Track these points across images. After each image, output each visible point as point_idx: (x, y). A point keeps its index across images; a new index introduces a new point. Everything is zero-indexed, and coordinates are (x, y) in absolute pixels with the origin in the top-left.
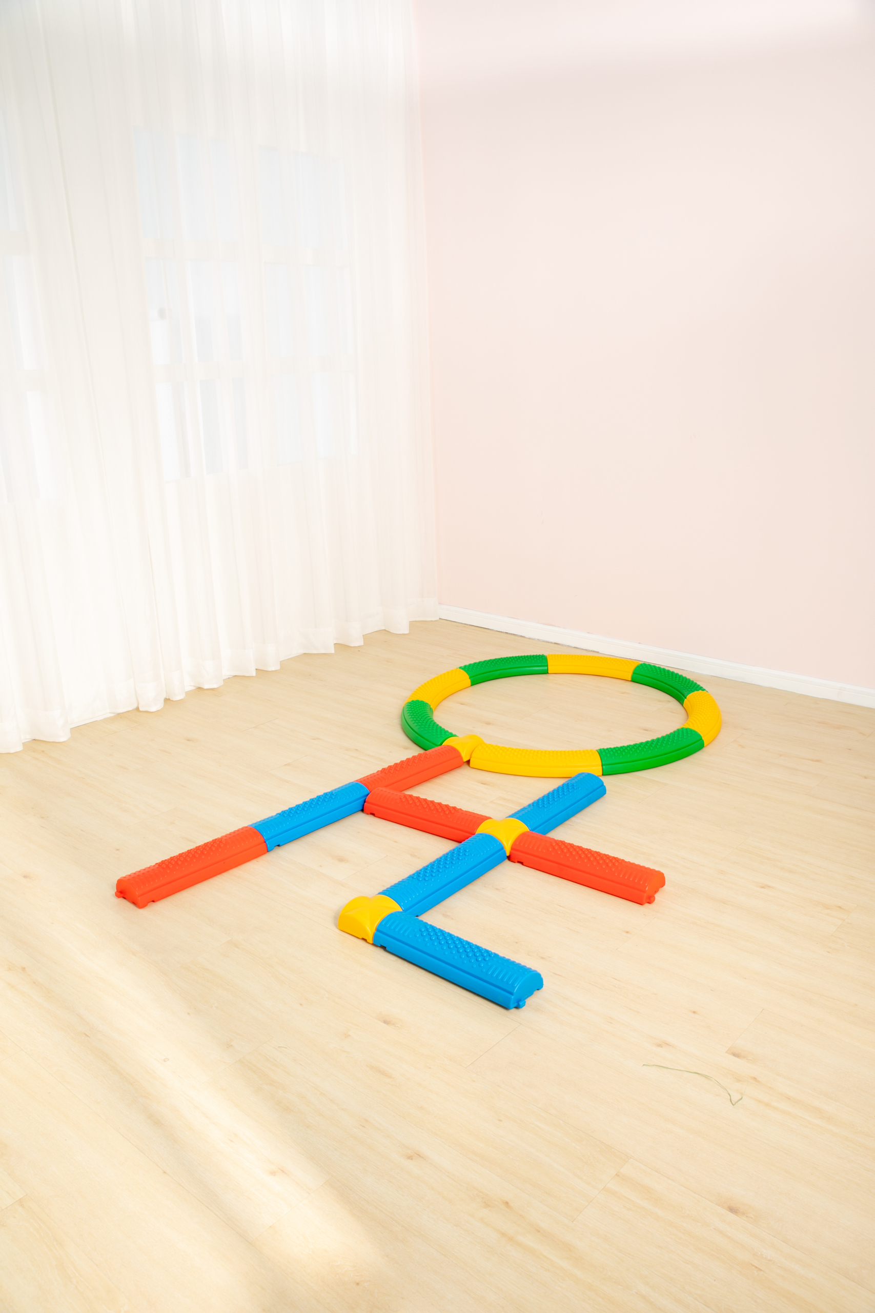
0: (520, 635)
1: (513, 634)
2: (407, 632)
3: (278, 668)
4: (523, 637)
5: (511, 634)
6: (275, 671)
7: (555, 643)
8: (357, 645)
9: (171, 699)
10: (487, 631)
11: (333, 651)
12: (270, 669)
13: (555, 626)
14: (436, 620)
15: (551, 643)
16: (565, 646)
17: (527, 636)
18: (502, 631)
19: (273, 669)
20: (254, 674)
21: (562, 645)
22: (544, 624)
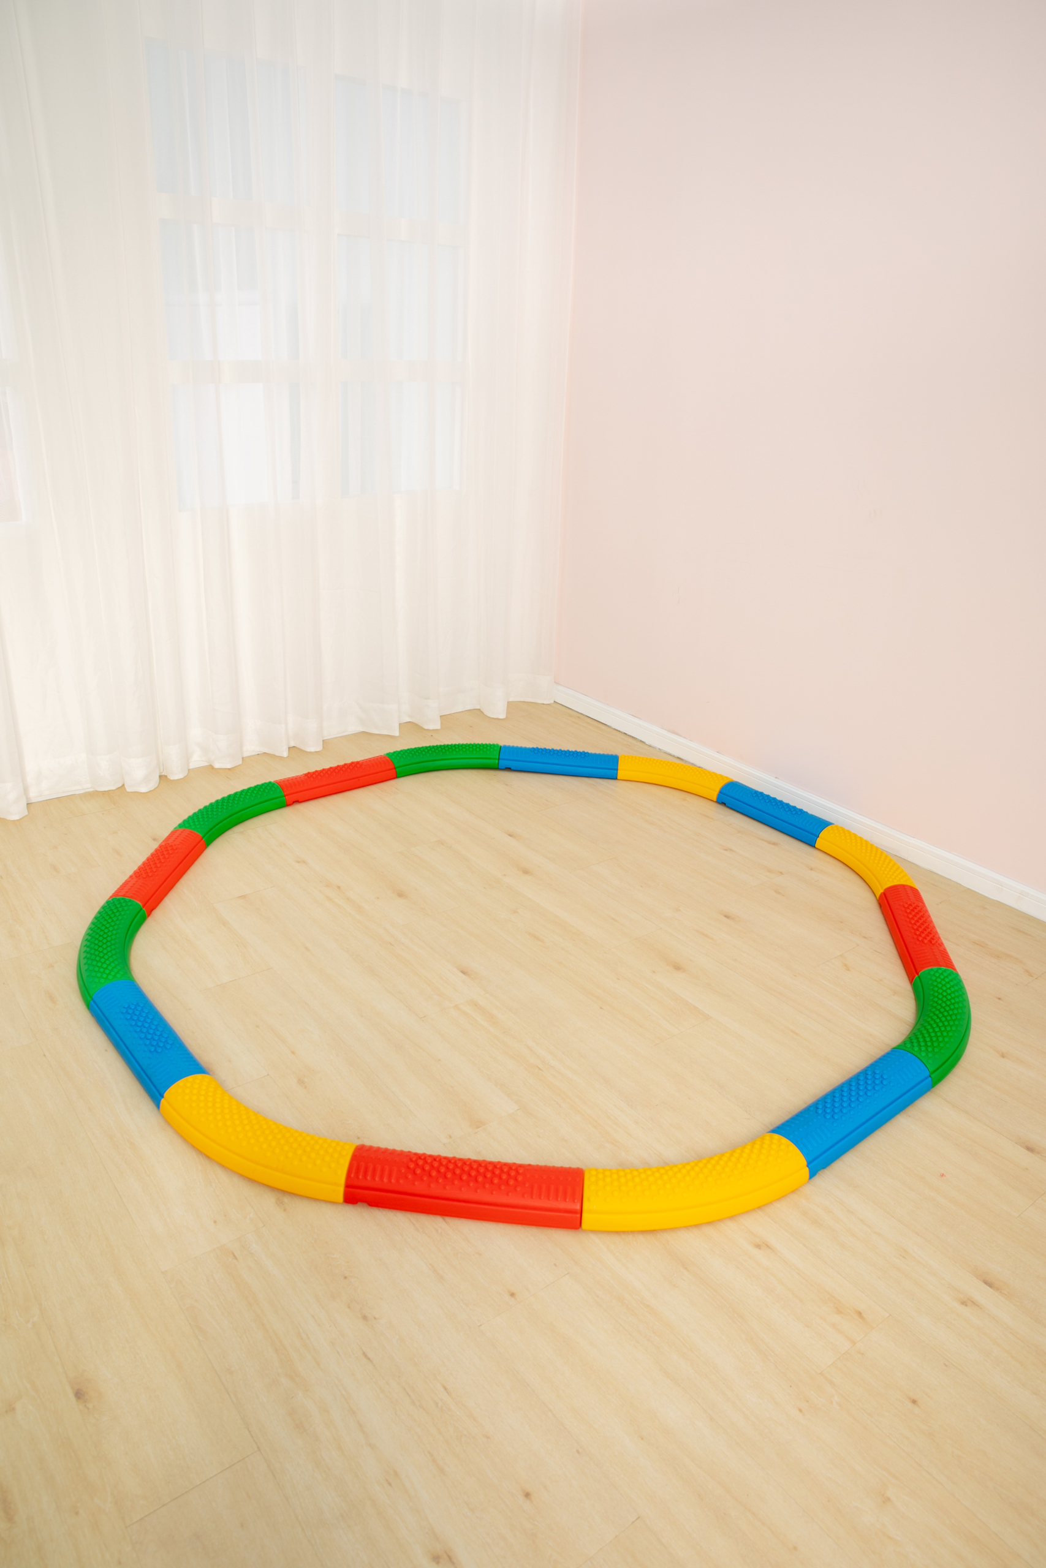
2: (502, 716)
3: (319, 748)
5: (630, 736)
6: (316, 752)
7: (678, 758)
8: (431, 729)
9: (168, 777)
10: (603, 727)
11: (397, 734)
12: (309, 749)
13: (681, 737)
15: (674, 756)
16: (690, 763)
18: (621, 730)
19: (312, 749)
20: (285, 754)
21: (686, 761)
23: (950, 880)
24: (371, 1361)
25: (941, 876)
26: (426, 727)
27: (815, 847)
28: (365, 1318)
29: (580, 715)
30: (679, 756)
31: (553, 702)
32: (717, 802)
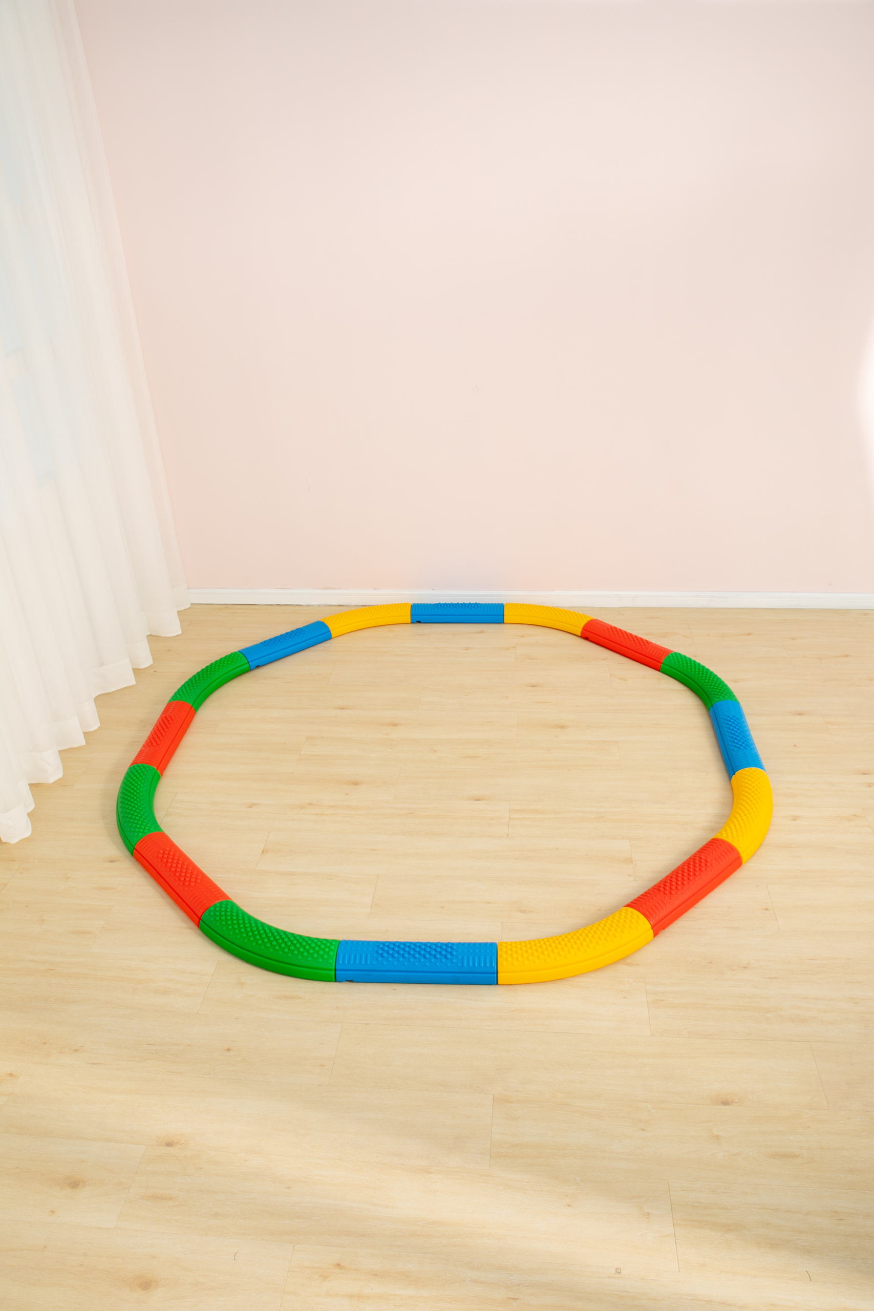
0: (296, 604)
1: (287, 605)
4: (299, 605)
5: (285, 605)
7: (339, 605)
10: (257, 607)
13: (336, 589)
14: (189, 607)
15: (334, 606)
16: (351, 606)
17: (304, 604)
18: (273, 604)
21: (347, 606)
22: (322, 589)
23: (586, 607)
24: (777, 978)
25: (579, 607)
26: (142, 667)
27: (504, 623)
28: (745, 968)
29: (227, 606)
30: (340, 604)
31: (190, 605)
32: (412, 623)
